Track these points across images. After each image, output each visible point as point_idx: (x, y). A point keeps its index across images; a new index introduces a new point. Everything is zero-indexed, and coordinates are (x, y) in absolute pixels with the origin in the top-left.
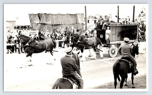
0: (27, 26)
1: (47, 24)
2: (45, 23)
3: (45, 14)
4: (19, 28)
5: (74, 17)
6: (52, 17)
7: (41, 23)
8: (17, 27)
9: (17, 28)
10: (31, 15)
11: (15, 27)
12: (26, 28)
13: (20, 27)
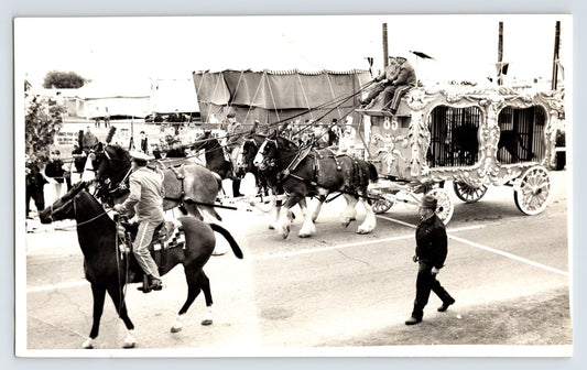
0: (189, 114)
1: (254, 107)
2: (248, 103)
3: (249, 71)
4: (162, 120)
5: (347, 85)
6: (272, 82)
7: (233, 105)
8: (154, 116)
9: (156, 120)
10: (201, 75)
11: (148, 117)
12: (185, 120)
13: (163, 117)
